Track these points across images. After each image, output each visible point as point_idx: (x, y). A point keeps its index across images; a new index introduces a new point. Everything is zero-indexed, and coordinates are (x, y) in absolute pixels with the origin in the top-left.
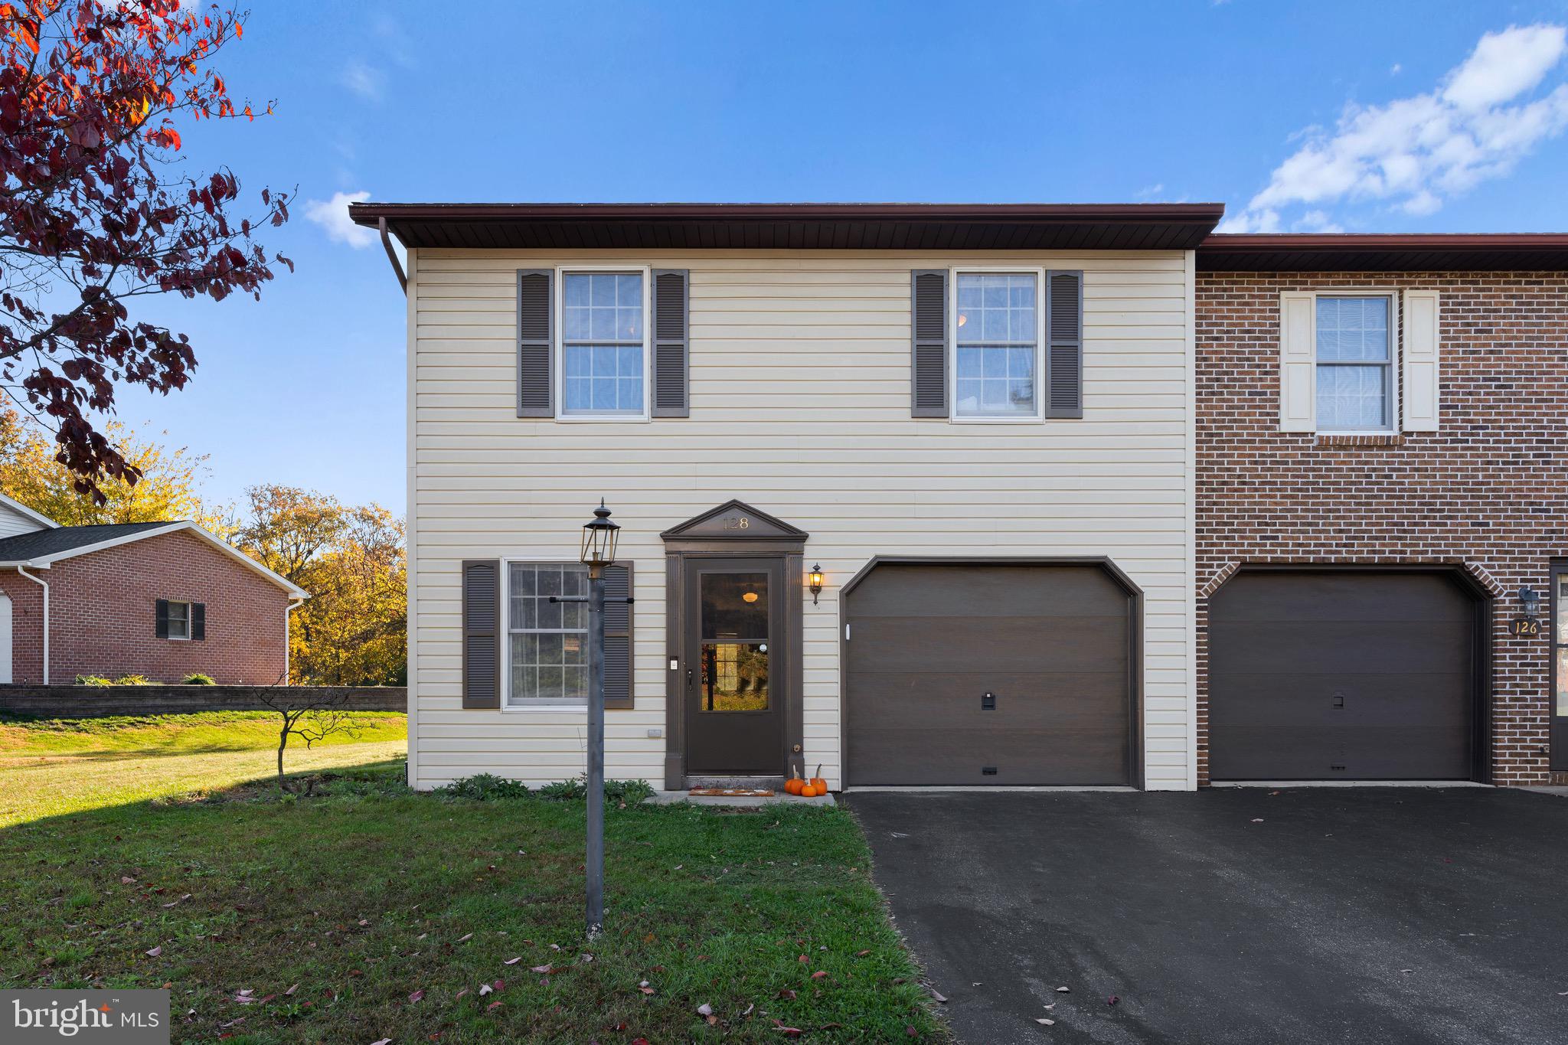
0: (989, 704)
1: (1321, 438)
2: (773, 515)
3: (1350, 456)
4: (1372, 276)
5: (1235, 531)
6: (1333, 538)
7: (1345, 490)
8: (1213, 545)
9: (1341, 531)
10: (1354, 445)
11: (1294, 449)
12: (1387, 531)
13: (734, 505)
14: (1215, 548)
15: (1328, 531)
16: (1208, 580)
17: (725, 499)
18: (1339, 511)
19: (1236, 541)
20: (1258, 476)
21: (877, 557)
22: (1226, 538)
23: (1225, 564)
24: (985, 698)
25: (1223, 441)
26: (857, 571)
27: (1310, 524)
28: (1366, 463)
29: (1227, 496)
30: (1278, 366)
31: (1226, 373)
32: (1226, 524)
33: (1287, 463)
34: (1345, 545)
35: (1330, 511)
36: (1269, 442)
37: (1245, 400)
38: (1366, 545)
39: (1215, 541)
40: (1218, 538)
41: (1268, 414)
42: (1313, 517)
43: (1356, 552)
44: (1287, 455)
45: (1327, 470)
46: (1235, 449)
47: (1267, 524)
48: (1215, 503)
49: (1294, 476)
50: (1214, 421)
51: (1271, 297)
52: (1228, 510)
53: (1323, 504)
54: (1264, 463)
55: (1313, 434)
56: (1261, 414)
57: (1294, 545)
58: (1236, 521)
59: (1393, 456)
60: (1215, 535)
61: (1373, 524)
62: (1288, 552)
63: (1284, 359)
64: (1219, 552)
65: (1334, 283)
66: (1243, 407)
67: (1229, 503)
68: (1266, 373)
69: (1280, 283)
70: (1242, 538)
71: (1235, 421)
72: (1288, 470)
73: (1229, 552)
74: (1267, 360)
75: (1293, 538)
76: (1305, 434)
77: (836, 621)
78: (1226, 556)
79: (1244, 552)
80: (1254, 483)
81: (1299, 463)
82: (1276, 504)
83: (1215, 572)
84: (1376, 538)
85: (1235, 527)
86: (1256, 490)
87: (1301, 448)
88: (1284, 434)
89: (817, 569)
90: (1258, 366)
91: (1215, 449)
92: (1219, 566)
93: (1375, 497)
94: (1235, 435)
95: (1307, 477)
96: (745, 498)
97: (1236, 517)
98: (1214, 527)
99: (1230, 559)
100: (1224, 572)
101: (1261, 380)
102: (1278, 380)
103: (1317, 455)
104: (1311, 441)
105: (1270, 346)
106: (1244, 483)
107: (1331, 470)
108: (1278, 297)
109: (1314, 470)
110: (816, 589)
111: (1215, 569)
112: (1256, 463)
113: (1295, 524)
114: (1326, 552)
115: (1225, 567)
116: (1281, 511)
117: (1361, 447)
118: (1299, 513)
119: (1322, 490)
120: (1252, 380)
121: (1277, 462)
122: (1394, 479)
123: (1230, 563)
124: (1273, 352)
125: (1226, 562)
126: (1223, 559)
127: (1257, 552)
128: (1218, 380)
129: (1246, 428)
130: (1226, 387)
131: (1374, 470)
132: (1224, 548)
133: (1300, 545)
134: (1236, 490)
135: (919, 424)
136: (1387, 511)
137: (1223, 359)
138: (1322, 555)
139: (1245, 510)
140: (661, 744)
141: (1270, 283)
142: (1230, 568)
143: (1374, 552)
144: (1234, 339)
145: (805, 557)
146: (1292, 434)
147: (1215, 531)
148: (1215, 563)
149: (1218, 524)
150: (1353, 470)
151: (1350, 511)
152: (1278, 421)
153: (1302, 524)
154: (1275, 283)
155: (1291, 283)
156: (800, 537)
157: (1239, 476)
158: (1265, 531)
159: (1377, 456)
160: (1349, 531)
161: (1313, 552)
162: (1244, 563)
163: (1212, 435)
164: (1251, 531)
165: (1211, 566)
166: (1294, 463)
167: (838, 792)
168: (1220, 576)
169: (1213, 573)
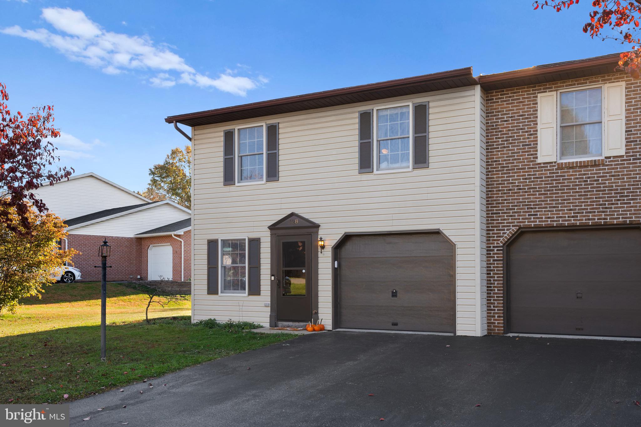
0: (394, 295)
1: (558, 164)
2: (307, 218)
3: (575, 171)
4: (587, 79)
6: (566, 213)
7: (573, 189)
8: (504, 220)
9: (571, 210)
10: (577, 166)
11: (545, 170)
12: (596, 208)
13: (292, 214)
15: (564, 210)
16: (502, 237)
17: (289, 212)
18: (570, 199)
19: (516, 217)
20: (527, 185)
21: (345, 233)
22: (511, 216)
23: (510, 229)
24: (393, 292)
25: (509, 170)
26: (338, 239)
27: (554, 207)
28: (584, 174)
29: (511, 196)
30: (537, 131)
31: (511, 137)
32: (511, 209)
33: (542, 178)
34: (573, 217)
35: (565, 200)
36: (532, 168)
37: (520, 149)
38: (584, 216)
39: (506, 218)
40: (507, 216)
41: (532, 155)
42: (556, 204)
43: (579, 220)
44: (542, 174)
45: (563, 179)
46: (515, 173)
47: (532, 208)
48: (506, 200)
49: (545, 184)
50: (505, 160)
51: (534, 97)
52: (512, 203)
53: (561, 197)
54: (530, 178)
55: (555, 162)
56: (528, 155)
57: (546, 218)
58: (516, 208)
59: (600, 170)
60: (505, 215)
61: (588, 205)
62: (542, 221)
63: (539, 127)
64: (507, 223)
65: (566, 86)
66: (519, 152)
67: (512, 199)
68: (531, 135)
69: (538, 90)
70: (519, 216)
71: (515, 159)
72: (542, 181)
73: (512, 223)
74: (531, 128)
75: (545, 215)
76: (551, 163)
77: (330, 260)
78: (511, 225)
79: (520, 222)
80: (525, 189)
81: (548, 177)
82: (536, 198)
83: (506, 233)
84: (590, 212)
85: (516, 211)
86: (526, 192)
87: (549, 170)
88: (540, 164)
89: (321, 238)
90: (527, 132)
91: (505, 174)
92: (508, 230)
93: (589, 191)
94: (515, 166)
95: (553, 184)
96: (296, 211)
97: (516, 206)
98: (505, 211)
99: (513, 226)
100: (510, 232)
101: (528, 138)
102: (537, 137)
103: (558, 173)
104: (555, 166)
105: (533, 121)
106: (520, 189)
107: (565, 179)
108: (537, 97)
109: (556, 180)
110: (323, 247)
111: (506, 231)
112: (526, 179)
113: (546, 208)
114: (563, 221)
116: (539, 201)
117: (581, 167)
118: (548, 202)
119: (560, 190)
120: (524, 139)
121: (537, 178)
122: (600, 181)
123: (513, 228)
124: (534, 124)
125: (511, 227)
126: (510, 226)
127: (527, 222)
128: (507, 141)
129: (521, 162)
130: (511, 143)
131: (589, 178)
132: (510, 221)
133: (549, 218)
134: (516, 193)
135: (362, 176)
136: (596, 198)
137: (509, 130)
138: (561, 222)
139: (520, 202)
140: (269, 309)
141: (533, 90)
142: (513, 230)
143: (589, 219)
144: (514, 120)
145: (319, 234)
146: (544, 163)
147: (505, 213)
148: (506, 228)
149: (507, 210)
150: (577, 178)
151: (576, 199)
152: (537, 158)
153: (550, 207)
154: (536, 90)
155: (544, 89)
156: (317, 226)
157: (517, 186)
158: (531, 212)
159: (590, 170)
160: (575, 209)
161: (556, 221)
162: (520, 228)
163: (504, 167)
164: (523, 212)
165: (504, 230)
166: (545, 177)
167: (331, 330)
168: (508, 235)
169: (505, 233)
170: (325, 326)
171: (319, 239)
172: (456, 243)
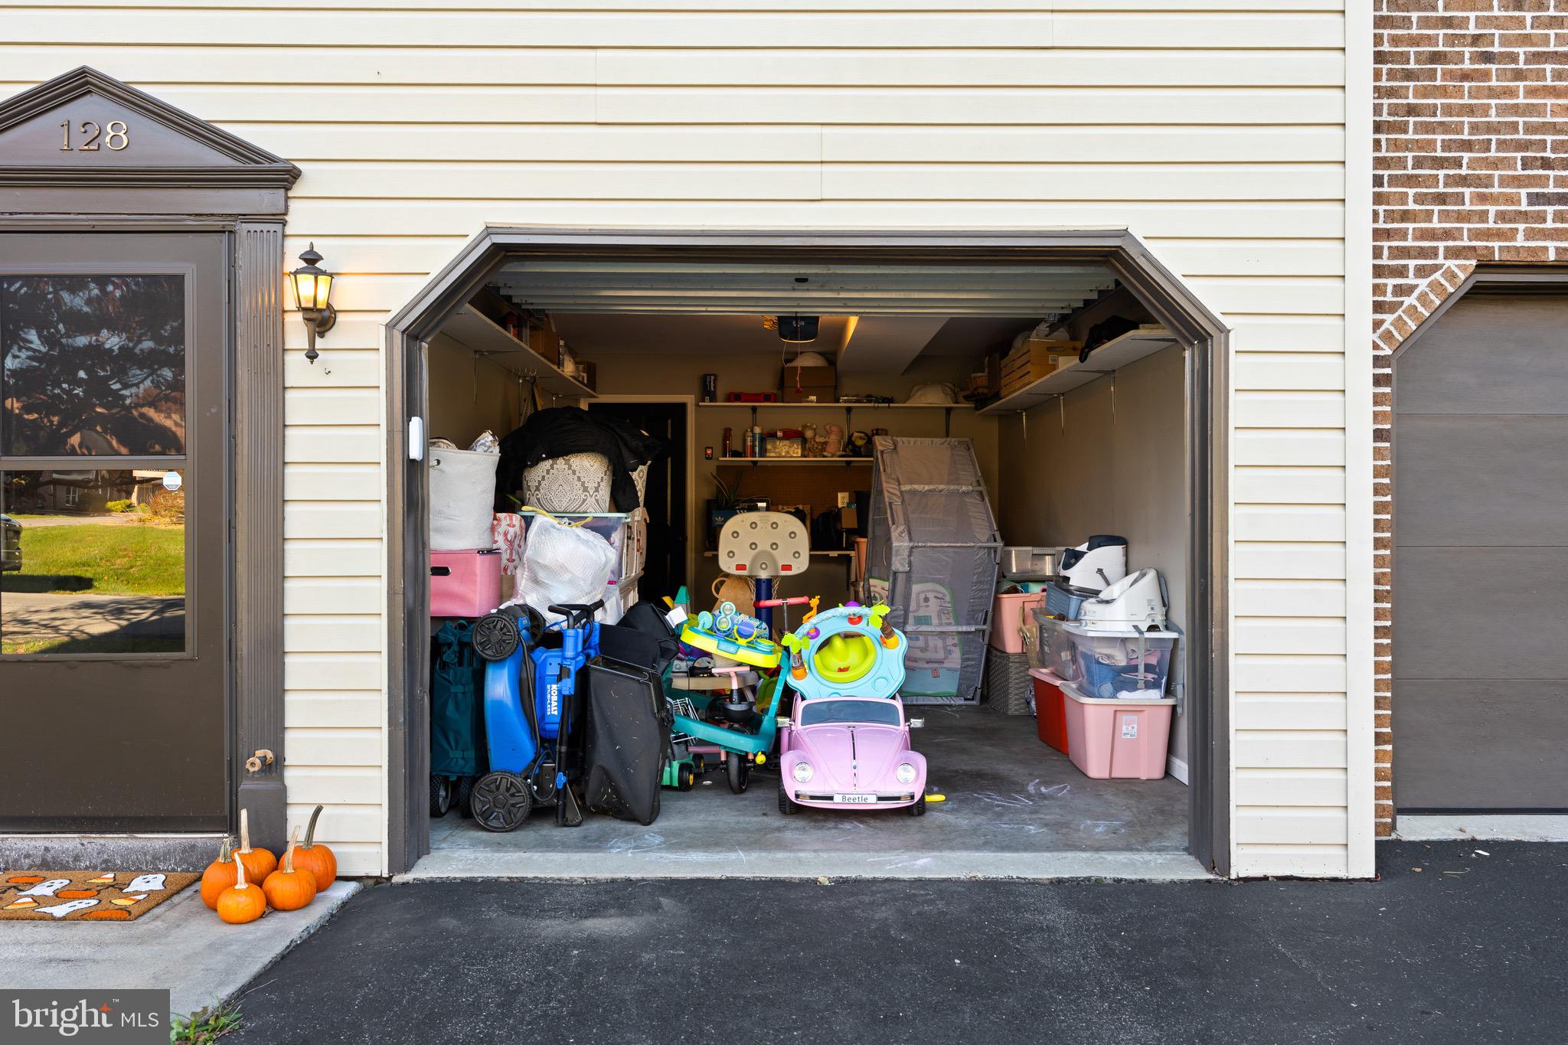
2: (202, 114)
5: (1464, 181)
8: (1405, 216)
13: (86, 84)
14: (1411, 226)
16: (1395, 308)
17: (60, 68)
19: (1467, 207)
20: (1525, 41)
22: (1441, 199)
23: (1436, 268)
26: (435, 272)
29: (1445, 91)
32: (1439, 163)
39: (1411, 206)
40: (1420, 199)
47: (1547, 164)
48: (1412, 110)
52: (1445, 127)
58: (1466, 156)
60: (1411, 192)
64: (1423, 235)
67: (1448, 110)
70: (1483, 199)
73: (1447, 235)
77: (376, 407)
78: (1441, 245)
79: (1488, 235)
80: (1514, 59)
83: (1411, 289)
85: (1464, 171)
86: (1518, 76)
89: (311, 259)
92: (1421, 272)
96: (117, 68)
97: (1467, 146)
98: (1410, 172)
99: (1453, 253)
100: (1435, 286)
110: (321, 320)
111: (1411, 280)
115: (1437, 275)
123: (1452, 264)
125: (1440, 260)
126: (1433, 253)
127: (1520, 237)
132: (1435, 224)
134: (1468, 75)
142: (1451, 276)
145: (289, 230)
148: (1412, 263)
149: (1418, 163)
156: (285, 177)
158: (1543, 181)
162: (1487, 265)
164: (1504, 182)
165: (1401, 272)
167: (378, 880)
168: (1423, 298)
169: (1408, 290)
170: (333, 849)
171: (293, 262)
172: (1227, 322)
